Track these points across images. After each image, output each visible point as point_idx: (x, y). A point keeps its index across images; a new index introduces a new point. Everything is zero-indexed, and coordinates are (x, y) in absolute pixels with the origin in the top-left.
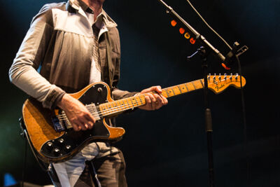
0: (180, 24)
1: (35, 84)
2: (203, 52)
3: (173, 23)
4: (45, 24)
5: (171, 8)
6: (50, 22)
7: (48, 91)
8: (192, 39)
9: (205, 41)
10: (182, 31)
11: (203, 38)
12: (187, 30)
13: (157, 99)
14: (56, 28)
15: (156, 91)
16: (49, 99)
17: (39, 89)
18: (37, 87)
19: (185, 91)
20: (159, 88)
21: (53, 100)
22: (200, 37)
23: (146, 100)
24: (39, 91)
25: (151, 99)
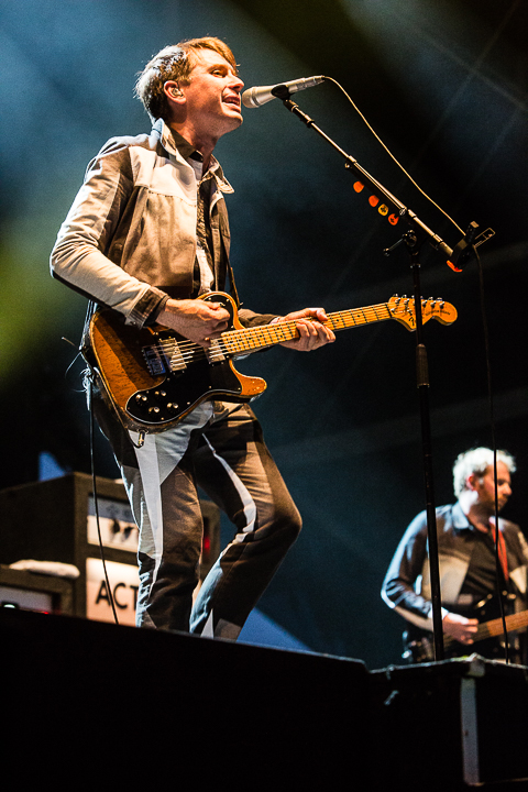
0: (370, 189)
1: (110, 277)
2: (412, 241)
3: (358, 187)
4: (119, 174)
5: (353, 159)
6: (126, 170)
7: (137, 292)
8: (392, 216)
9: (416, 219)
10: (373, 201)
11: (411, 213)
12: (383, 199)
13: (319, 331)
14: (137, 184)
15: (315, 317)
16: (140, 307)
17: (119, 286)
18: (115, 282)
19: (361, 321)
20: (320, 311)
21: (150, 309)
22: (407, 212)
23: (298, 330)
24: (119, 290)
25: (310, 331)
